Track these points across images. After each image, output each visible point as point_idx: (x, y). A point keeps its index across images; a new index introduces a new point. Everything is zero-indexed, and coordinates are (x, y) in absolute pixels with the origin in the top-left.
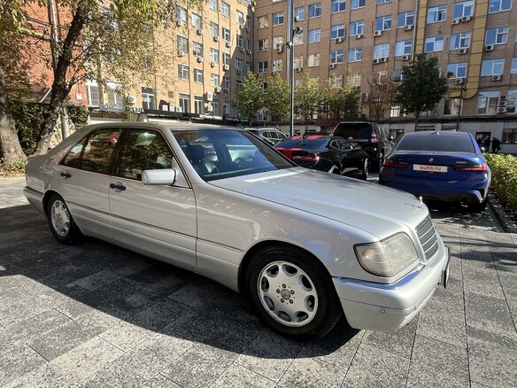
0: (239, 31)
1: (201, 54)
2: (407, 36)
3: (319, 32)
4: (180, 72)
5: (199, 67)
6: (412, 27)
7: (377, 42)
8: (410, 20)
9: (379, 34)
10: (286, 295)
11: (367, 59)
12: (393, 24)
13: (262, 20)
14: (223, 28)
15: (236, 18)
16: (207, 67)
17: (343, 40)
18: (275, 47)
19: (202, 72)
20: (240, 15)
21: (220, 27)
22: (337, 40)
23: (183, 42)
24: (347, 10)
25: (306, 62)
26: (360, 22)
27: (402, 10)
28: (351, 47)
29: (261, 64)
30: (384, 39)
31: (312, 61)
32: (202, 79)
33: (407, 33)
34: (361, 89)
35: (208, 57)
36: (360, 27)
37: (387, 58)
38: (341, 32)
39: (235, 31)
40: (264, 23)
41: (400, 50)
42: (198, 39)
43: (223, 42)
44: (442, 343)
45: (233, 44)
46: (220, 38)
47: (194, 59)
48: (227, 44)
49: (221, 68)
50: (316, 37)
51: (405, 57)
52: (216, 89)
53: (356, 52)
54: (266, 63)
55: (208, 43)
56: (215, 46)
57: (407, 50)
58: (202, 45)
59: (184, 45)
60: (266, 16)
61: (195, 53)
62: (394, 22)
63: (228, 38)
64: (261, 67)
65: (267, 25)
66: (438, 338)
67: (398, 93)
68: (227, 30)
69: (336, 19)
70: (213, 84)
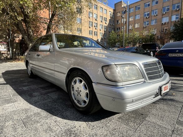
0: (110, 18)
1: (97, 27)
2: (177, 13)
3: (139, 15)
4: (90, 33)
5: (96, 31)
6: (179, 9)
7: (163, 16)
8: (178, 7)
9: (164, 13)
10: (79, 92)
11: (159, 23)
12: (170, 9)
13: (118, 14)
14: (104, 18)
15: (109, 14)
16: (99, 30)
17: (149, 17)
18: (123, 22)
19: (97, 32)
20: (111, 13)
21: (103, 17)
22: (147, 17)
23: (91, 23)
24: (150, 6)
25: (134, 26)
26: (156, 10)
27: (174, 3)
28: (152, 19)
29: (117, 28)
30: (167, 15)
31: (137, 26)
32: (97, 35)
33: (177, 12)
34: (157, 34)
35: (99, 27)
36: (156, 12)
37: (168, 22)
38: (148, 15)
39: (109, 18)
40: (119, 15)
41: (174, 18)
42: (96, 22)
43: (104, 22)
44: (158, 125)
45: (108, 22)
46: (103, 21)
47: (94, 28)
48: (105, 23)
49: (103, 31)
50: (138, 17)
51: (176, 21)
52: (101, 38)
53: (154, 21)
54: (119, 28)
55: (99, 23)
56: (102, 23)
57: (177, 18)
58: (97, 24)
59: (91, 24)
60: (120, 12)
61: (95, 26)
62: (171, 8)
63: (106, 21)
64: (117, 30)
65: (120, 15)
66: (157, 123)
67: (172, 34)
68: (106, 18)
69: (146, 10)
70: (100, 36)
